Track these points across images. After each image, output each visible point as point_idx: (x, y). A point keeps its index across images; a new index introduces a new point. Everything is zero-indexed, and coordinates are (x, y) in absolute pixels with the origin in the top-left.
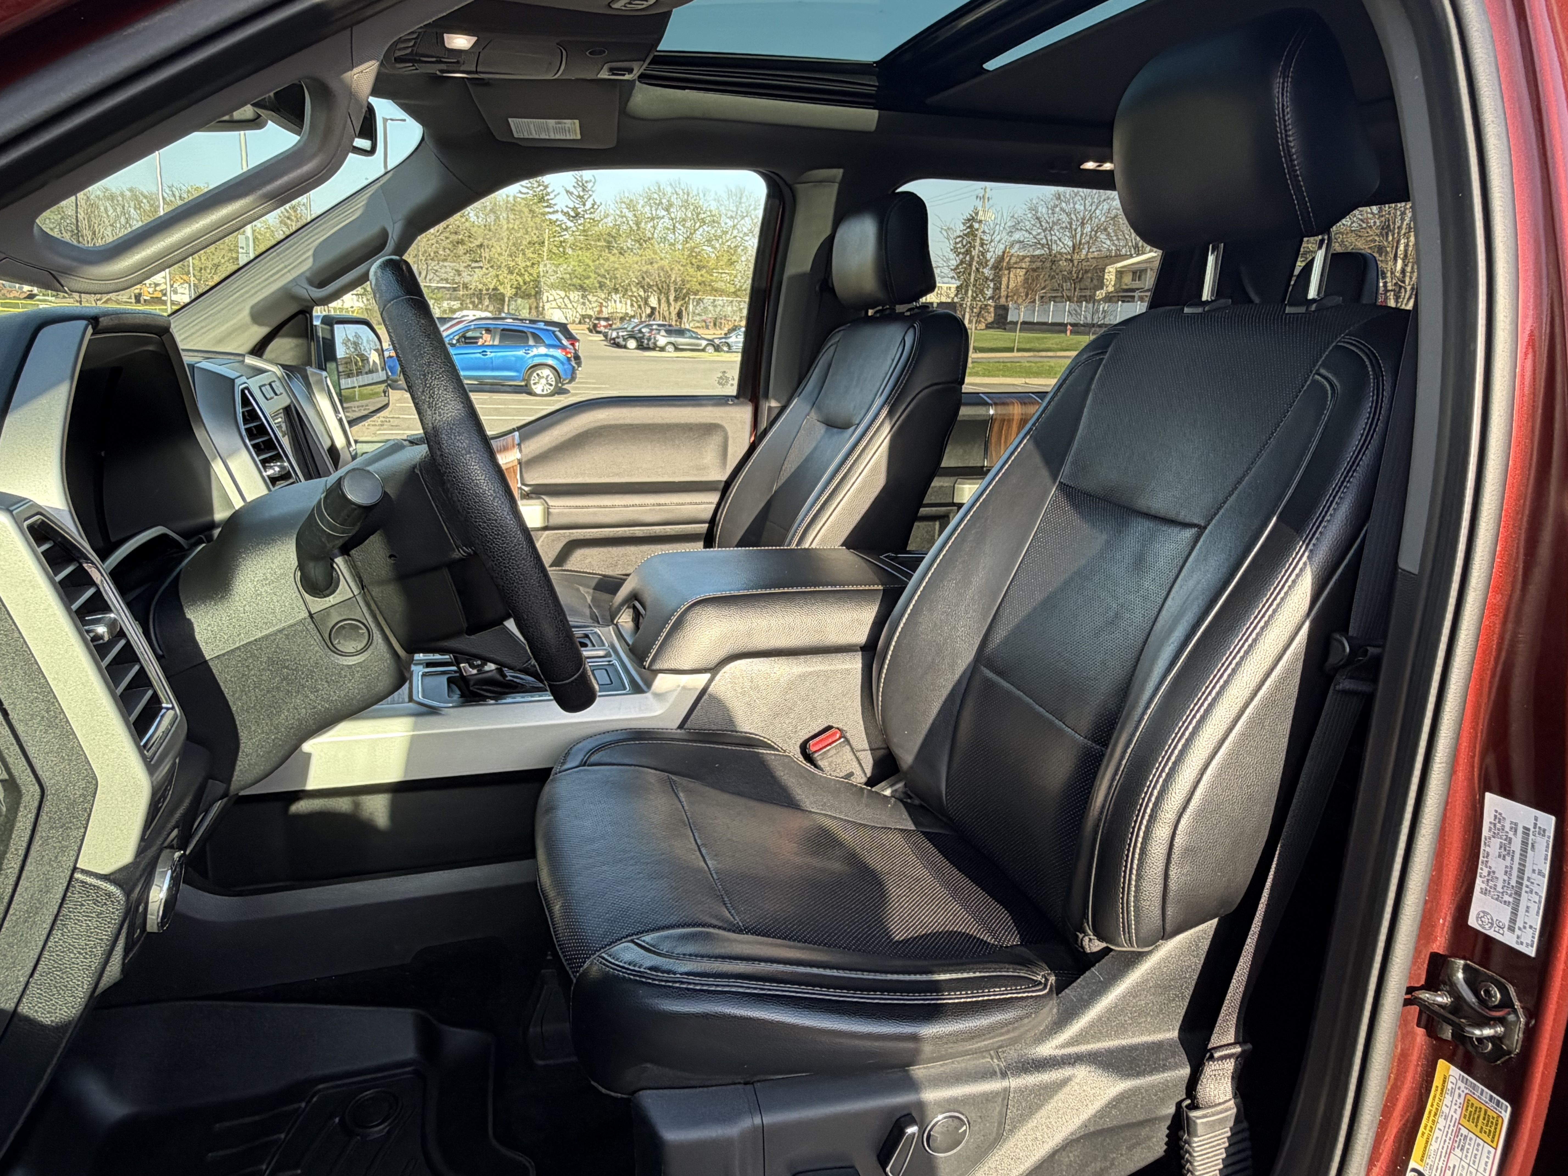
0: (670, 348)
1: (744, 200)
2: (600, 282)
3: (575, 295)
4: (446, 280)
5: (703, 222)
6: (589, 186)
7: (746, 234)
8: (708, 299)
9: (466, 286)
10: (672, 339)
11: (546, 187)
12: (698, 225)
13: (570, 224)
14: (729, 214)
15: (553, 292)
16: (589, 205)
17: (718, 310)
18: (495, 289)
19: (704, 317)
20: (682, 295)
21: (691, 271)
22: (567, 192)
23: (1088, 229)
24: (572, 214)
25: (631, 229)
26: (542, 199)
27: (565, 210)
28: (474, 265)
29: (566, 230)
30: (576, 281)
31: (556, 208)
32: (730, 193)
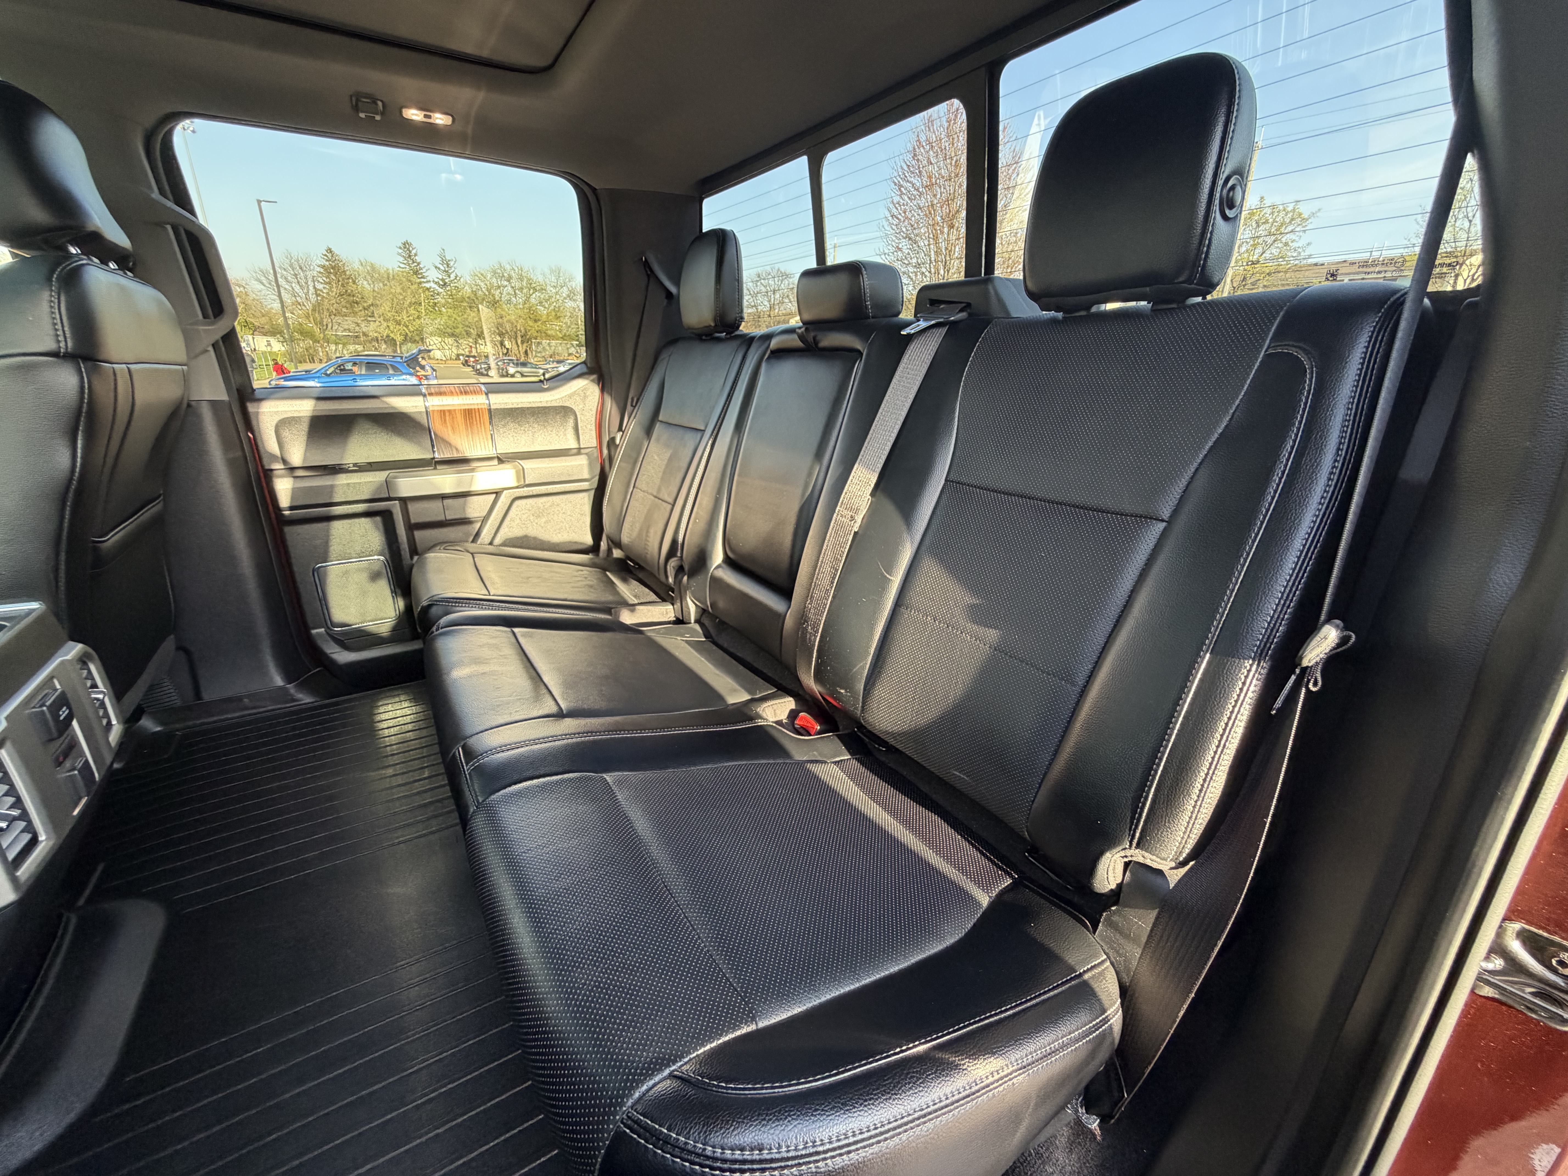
0: (518, 375)
1: (561, 275)
2: (466, 331)
3: (450, 340)
4: (349, 330)
5: (534, 289)
6: (452, 263)
7: (565, 298)
8: (545, 342)
9: (365, 334)
10: (519, 369)
11: (419, 264)
12: (531, 291)
13: (441, 290)
14: (553, 284)
15: (433, 338)
16: (453, 276)
17: (553, 348)
18: (388, 336)
19: (543, 354)
20: (526, 339)
21: (531, 323)
22: (436, 267)
23: (777, 296)
24: (441, 283)
25: (485, 294)
26: (416, 273)
27: (436, 280)
28: (369, 319)
29: (438, 294)
30: (449, 330)
31: (428, 279)
32: (552, 271)
